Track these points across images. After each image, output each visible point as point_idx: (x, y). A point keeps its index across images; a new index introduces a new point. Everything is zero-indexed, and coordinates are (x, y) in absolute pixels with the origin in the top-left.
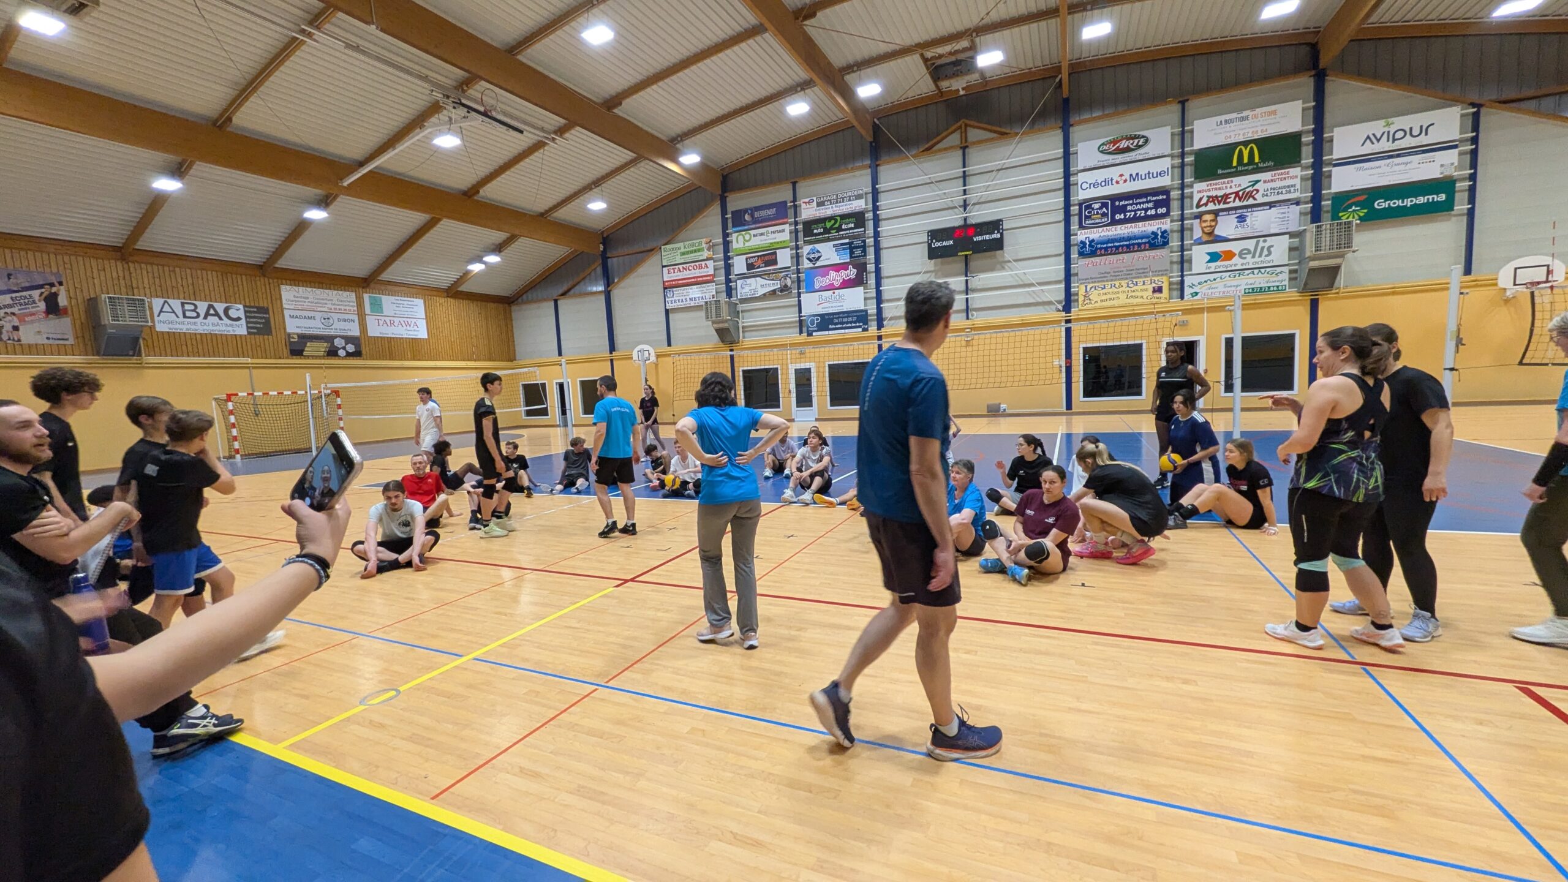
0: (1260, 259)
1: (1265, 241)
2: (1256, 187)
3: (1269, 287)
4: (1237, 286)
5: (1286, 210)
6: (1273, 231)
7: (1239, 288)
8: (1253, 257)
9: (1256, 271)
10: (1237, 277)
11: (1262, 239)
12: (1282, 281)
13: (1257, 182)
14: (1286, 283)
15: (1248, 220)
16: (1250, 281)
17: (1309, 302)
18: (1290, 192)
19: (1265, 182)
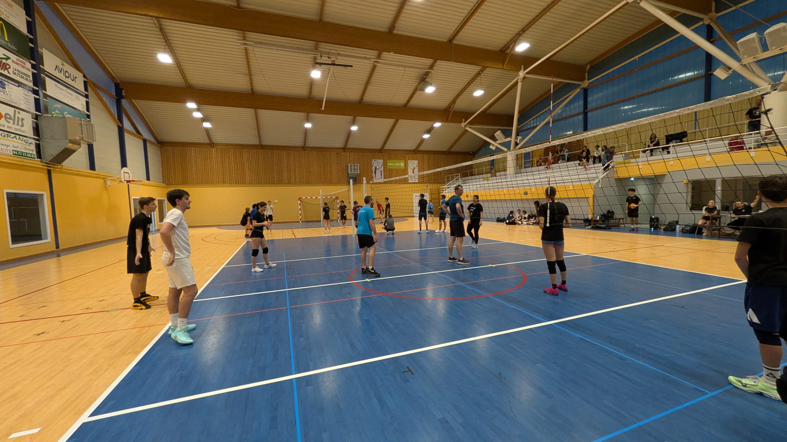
0: (19, 127)
1: (19, 113)
2: (9, 62)
3: (27, 153)
4: (8, 146)
5: (27, 93)
6: (22, 107)
7: (9, 148)
8: (14, 123)
9: (18, 137)
10: (6, 138)
11: (17, 110)
12: (33, 151)
13: (8, 58)
14: (35, 153)
15: (6, 87)
16: (16, 145)
17: (46, 172)
18: (27, 80)
19: (13, 61)
